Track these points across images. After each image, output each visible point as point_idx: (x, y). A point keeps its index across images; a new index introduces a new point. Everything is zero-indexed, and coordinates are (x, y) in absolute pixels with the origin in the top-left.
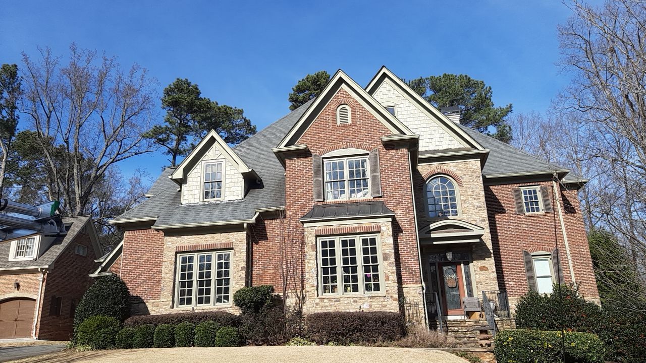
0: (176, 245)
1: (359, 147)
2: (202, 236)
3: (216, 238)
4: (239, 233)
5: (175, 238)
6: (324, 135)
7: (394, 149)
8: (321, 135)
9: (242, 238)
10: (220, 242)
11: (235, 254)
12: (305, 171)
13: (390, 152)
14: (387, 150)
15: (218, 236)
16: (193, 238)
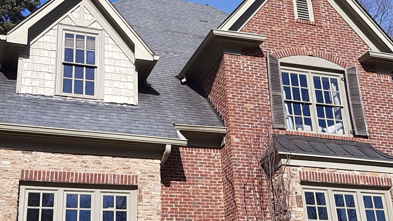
0: (22, 167)
1: (329, 58)
2: (75, 157)
3: (103, 165)
4: (148, 161)
5: (18, 154)
6: (279, 30)
7: (375, 72)
8: (274, 28)
9: (154, 171)
10: (113, 173)
11: (140, 198)
12: (255, 77)
13: (371, 75)
14: (366, 71)
15: (107, 160)
16: (56, 158)
